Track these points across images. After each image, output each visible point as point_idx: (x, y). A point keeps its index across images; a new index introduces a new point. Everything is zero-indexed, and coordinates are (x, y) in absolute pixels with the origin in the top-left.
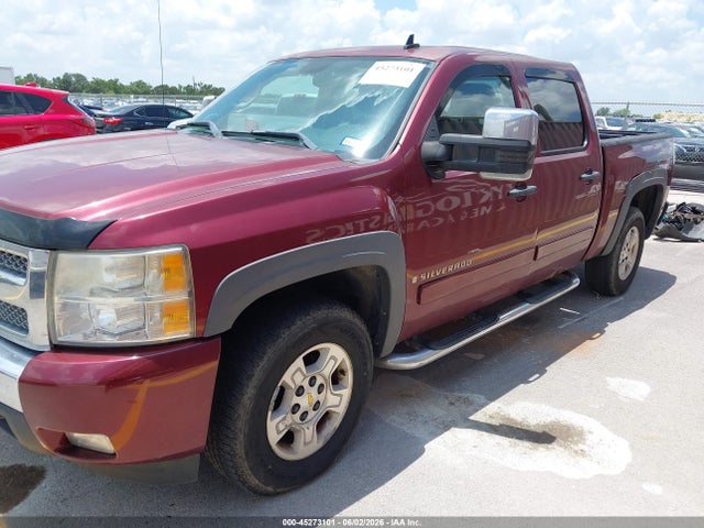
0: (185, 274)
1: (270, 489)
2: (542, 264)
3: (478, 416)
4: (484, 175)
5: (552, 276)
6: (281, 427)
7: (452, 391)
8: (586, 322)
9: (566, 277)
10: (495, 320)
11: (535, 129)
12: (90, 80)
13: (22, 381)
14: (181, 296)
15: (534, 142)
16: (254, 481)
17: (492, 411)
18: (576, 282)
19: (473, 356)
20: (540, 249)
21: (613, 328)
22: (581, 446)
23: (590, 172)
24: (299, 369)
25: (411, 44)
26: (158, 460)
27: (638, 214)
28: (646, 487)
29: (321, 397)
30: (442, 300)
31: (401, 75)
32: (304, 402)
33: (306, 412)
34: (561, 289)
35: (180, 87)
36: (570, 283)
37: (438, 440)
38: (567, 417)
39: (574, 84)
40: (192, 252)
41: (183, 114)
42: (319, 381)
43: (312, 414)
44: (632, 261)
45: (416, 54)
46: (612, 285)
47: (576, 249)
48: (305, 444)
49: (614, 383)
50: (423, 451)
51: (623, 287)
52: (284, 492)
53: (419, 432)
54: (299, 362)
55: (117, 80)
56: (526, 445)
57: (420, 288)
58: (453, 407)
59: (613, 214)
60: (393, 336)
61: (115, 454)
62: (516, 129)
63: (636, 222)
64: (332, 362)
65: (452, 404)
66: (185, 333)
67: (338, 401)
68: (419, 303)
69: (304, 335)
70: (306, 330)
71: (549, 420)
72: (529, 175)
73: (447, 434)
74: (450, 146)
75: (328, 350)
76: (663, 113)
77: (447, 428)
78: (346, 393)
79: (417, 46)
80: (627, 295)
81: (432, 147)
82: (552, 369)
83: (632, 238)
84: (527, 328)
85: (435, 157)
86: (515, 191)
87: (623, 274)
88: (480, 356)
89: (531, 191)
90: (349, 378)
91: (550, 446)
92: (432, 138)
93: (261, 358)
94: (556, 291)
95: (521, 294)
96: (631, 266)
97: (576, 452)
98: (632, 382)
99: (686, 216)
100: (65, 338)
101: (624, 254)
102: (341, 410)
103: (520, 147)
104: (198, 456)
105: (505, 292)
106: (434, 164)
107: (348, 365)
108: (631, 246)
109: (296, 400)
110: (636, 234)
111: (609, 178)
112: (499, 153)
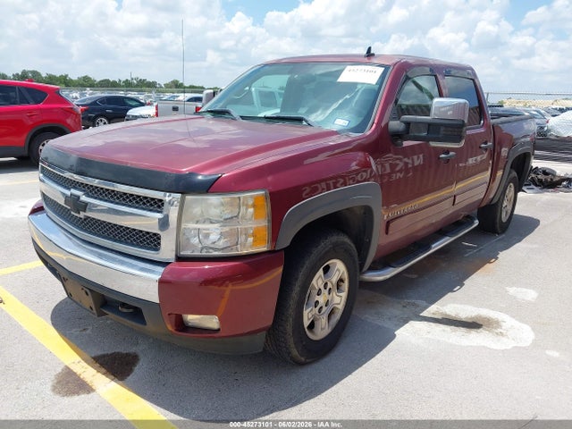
0: (266, 209)
1: (303, 359)
2: (457, 207)
3: (425, 314)
4: (433, 144)
5: (460, 218)
6: (310, 316)
7: (402, 298)
8: (483, 252)
9: (468, 219)
10: (429, 248)
11: (467, 112)
12: (44, 75)
13: (161, 282)
14: (263, 223)
15: (466, 121)
16: (295, 352)
17: (433, 310)
18: (477, 223)
19: (410, 276)
20: (457, 198)
21: (502, 255)
22: (499, 330)
23: (486, 143)
24: (320, 276)
25: (369, 54)
26: (242, 335)
27: (514, 174)
28: (547, 352)
29: (330, 298)
30: (400, 232)
31: (368, 76)
32: (322, 299)
33: (321, 307)
34: (467, 227)
35: (120, 81)
36: (473, 223)
37: (402, 329)
38: (485, 312)
39: (473, 80)
40: (271, 194)
41: (134, 103)
42: (329, 286)
43: (324, 309)
44: (510, 208)
45: (374, 60)
46: (498, 226)
47: (475, 199)
48: (322, 329)
49: (512, 290)
50: (394, 336)
51: (504, 228)
52: (310, 363)
53: (388, 324)
54: (321, 272)
55: (67, 76)
56: (462, 330)
57: (388, 223)
58: (405, 309)
59: (500, 173)
60: (372, 255)
61: (219, 330)
62: (451, 112)
63: (512, 180)
64: (338, 273)
65: (404, 307)
66: (263, 248)
67: (339, 300)
68: (387, 233)
69: (326, 253)
70: (327, 249)
71: (473, 315)
72: (462, 143)
73: (407, 326)
74: (408, 124)
75: (335, 264)
76: (505, 100)
77: (406, 321)
78: (344, 295)
79: (373, 55)
80: (507, 232)
81: (396, 125)
82: (467, 282)
83: (510, 192)
84: (443, 256)
85: (398, 132)
86: (443, 156)
87: (504, 218)
88: (416, 276)
89: (453, 156)
90: (346, 285)
91: (479, 331)
92: (394, 119)
93: (302, 267)
94: (464, 229)
95: (441, 232)
96: (509, 212)
97: (497, 334)
98: (525, 290)
99: (539, 177)
100: (186, 253)
101: (505, 204)
102: (341, 307)
103: (457, 125)
104: (264, 333)
105: (431, 229)
106: (398, 136)
107: (346, 276)
108: (509, 198)
109: (317, 298)
110: (513, 189)
111: (497, 148)
112: (442, 129)
